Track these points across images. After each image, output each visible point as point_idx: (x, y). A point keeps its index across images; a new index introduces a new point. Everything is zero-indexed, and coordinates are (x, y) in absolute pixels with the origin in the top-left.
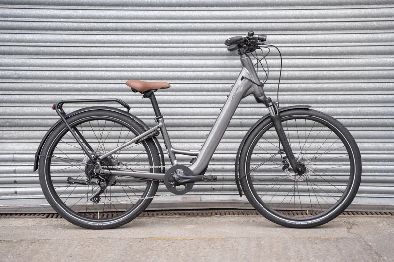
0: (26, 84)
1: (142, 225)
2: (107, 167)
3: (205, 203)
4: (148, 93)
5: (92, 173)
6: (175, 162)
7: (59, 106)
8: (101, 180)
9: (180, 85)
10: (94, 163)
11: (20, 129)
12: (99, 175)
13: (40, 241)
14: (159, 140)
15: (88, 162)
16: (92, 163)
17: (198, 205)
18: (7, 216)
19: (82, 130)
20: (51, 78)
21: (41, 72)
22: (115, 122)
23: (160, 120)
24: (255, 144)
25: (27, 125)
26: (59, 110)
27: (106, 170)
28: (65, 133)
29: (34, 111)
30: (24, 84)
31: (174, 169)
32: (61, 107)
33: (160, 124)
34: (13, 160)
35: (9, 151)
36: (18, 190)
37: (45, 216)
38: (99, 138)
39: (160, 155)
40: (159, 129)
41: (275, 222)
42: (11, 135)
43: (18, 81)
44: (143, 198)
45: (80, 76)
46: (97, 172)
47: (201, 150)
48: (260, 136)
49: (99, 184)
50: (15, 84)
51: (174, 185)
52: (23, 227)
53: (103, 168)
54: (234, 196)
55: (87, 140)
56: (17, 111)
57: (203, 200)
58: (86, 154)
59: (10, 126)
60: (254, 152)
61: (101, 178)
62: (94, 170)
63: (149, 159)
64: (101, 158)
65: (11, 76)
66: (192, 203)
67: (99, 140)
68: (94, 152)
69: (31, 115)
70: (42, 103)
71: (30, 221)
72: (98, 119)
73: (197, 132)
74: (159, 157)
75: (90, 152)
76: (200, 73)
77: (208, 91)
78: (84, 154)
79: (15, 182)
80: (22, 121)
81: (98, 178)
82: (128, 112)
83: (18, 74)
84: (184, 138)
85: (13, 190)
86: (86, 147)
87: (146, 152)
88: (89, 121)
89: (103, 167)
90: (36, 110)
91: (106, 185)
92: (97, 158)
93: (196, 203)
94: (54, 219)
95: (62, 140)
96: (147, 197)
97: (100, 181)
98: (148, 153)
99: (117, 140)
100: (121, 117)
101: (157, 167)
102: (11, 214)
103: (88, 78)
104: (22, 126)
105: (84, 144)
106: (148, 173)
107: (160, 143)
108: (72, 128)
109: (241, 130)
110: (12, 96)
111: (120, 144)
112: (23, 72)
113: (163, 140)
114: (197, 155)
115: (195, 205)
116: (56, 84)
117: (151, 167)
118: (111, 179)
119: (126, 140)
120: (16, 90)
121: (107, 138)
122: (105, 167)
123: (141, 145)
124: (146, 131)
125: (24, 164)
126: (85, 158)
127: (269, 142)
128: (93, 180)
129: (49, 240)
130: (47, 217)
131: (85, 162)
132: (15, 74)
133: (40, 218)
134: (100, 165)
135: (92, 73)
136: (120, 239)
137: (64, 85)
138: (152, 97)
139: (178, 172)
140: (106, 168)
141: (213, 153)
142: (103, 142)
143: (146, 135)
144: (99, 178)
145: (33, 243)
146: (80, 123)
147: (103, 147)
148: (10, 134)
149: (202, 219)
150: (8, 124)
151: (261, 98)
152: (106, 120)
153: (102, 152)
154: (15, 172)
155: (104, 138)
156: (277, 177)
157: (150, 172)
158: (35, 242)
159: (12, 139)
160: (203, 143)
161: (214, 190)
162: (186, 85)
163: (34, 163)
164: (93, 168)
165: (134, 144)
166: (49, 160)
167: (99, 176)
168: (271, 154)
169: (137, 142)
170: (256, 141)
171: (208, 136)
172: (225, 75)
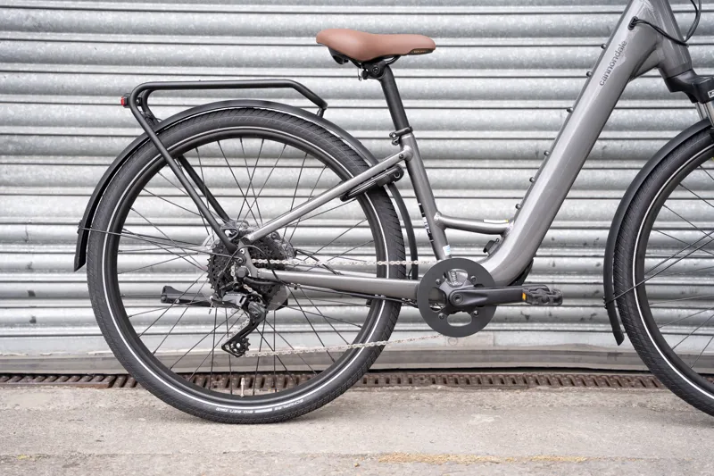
0: (56, 45)
1: (354, 411)
2: (265, 261)
3: (506, 352)
4: (375, 64)
5: (226, 278)
6: (446, 251)
7: (138, 99)
8: (250, 295)
9: (449, 50)
10: (233, 250)
11: (41, 161)
12: (246, 282)
13: (90, 461)
14: (402, 193)
15: (217, 248)
16: (227, 250)
17: (490, 356)
18: (10, 382)
19: (201, 166)
20: (118, 31)
21: (94, 13)
22: (286, 142)
23: (405, 137)
24: (662, 204)
25: (58, 150)
26: (140, 108)
27: (263, 270)
28: (156, 170)
29: (78, 116)
30: (49, 44)
31: (443, 269)
32: (143, 103)
33: (407, 148)
34: (26, 240)
35: (14, 215)
36: (40, 314)
37: (106, 381)
38: (244, 187)
39: (404, 232)
40: (403, 164)
41: (705, 410)
42: (20, 175)
43: (36, 38)
44: (358, 345)
45: (192, 26)
46: (241, 276)
47: (514, 219)
48: (676, 184)
49: (245, 307)
50: (27, 43)
51: (442, 311)
52: (47, 412)
53: (255, 264)
54: (577, 335)
55: (214, 191)
56: (33, 114)
57: (500, 343)
58: (211, 225)
59: (18, 153)
60: (656, 224)
61: (250, 290)
62: (233, 268)
63: (377, 241)
64: (250, 237)
65: (17, 23)
66: (473, 352)
67: (245, 191)
68: (230, 223)
69: (70, 125)
70: (97, 95)
71: (67, 396)
72: (241, 136)
73: (488, 172)
74: (402, 238)
75: (220, 221)
76: (501, 18)
77: (520, 66)
78: (205, 226)
79: (32, 295)
80: (48, 141)
81: (242, 290)
82: (320, 117)
83: (34, 19)
84: (455, 187)
85: (26, 314)
86: (212, 209)
87: (366, 223)
88: (218, 139)
89: (254, 261)
90: (83, 112)
91: (263, 310)
92: (239, 237)
93: (484, 352)
94: (127, 391)
95: (149, 189)
96: (369, 344)
97: (248, 297)
98: (373, 226)
99: (291, 192)
100: (304, 128)
101: (398, 263)
102: (22, 376)
103: (212, 32)
104: (46, 153)
105: (204, 200)
106: (372, 278)
107: (405, 200)
108: (173, 156)
109: (603, 168)
110: (20, 75)
111: (298, 201)
112: (48, 12)
113: (412, 193)
114: (503, 233)
115: (482, 357)
116: (131, 46)
117: (381, 263)
118: (275, 294)
119: (316, 192)
120: (30, 61)
121: (264, 186)
122: (260, 261)
123: (354, 206)
124: (368, 167)
125: (52, 248)
126: (210, 237)
127: (700, 199)
128: (228, 297)
129: (112, 456)
130: (111, 385)
131: (209, 248)
132: (27, 18)
133: (93, 386)
134: (247, 256)
135: (224, 19)
136: (303, 457)
137: (151, 48)
138: (386, 76)
139: (452, 275)
140: (263, 266)
141: (549, 227)
142: (255, 197)
143: (369, 179)
144: (245, 291)
145: (72, 465)
146: (195, 145)
147: (254, 209)
148: (18, 171)
149: (505, 397)
150: (11, 147)
151: (684, 78)
152: (264, 137)
153: (252, 222)
154: (30, 269)
155: (258, 187)
156: (694, 288)
157: (378, 276)
158: (75, 464)
159: (22, 184)
160: (520, 202)
161: (528, 319)
162: (464, 49)
163: (75, 246)
164: (231, 264)
165: (337, 201)
166: (115, 242)
167: (246, 287)
168: (702, 229)
169: (345, 196)
170: (665, 196)
171: (533, 181)
172: (567, 23)
